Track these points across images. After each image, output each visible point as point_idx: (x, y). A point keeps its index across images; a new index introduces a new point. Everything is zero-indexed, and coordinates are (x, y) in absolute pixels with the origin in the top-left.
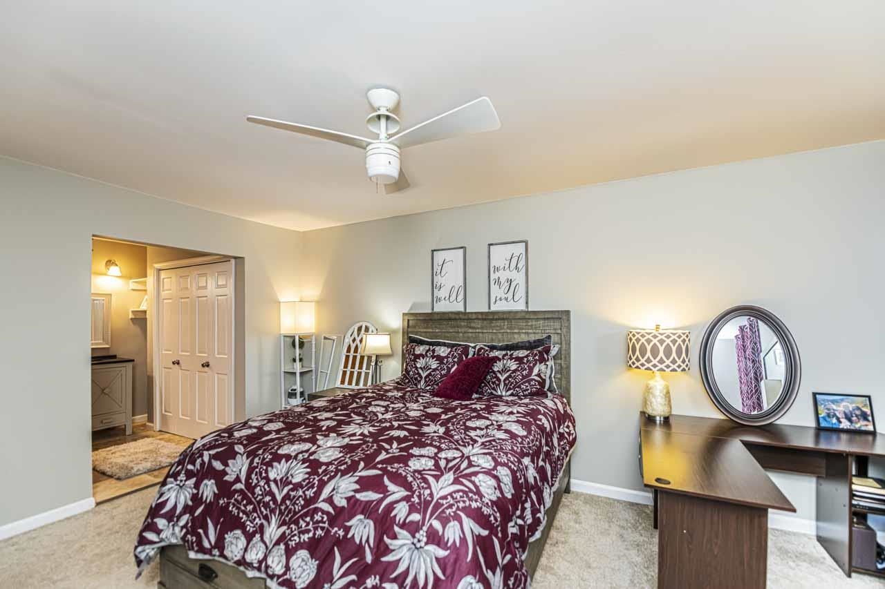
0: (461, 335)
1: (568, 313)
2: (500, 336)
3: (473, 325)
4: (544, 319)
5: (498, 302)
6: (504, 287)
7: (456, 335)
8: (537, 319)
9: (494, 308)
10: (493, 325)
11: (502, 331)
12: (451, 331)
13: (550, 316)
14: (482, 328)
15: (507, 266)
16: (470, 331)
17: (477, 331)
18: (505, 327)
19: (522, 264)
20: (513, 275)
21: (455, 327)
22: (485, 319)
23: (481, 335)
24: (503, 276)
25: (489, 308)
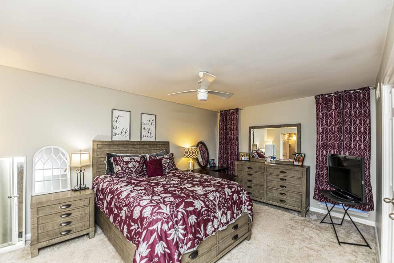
0: (129, 151)
1: (168, 142)
2: (147, 151)
3: (135, 147)
4: (162, 144)
5: (144, 137)
6: (146, 131)
7: (127, 151)
8: (160, 144)
9: (143, 140)
10: (144, 147)
11: (148, 149)
12: (125, 150)
13: (163, 143)
14: (139, 148)
15: (148, 123)
16: (134, 149)
17: (137, 149)
18: (149, 147)
19: (154, 123)
20: (150, 127)
21: (126, 148)
22: (140, 144)
23: (139, 151)
24: (147, 127)
25: (141, 139)
